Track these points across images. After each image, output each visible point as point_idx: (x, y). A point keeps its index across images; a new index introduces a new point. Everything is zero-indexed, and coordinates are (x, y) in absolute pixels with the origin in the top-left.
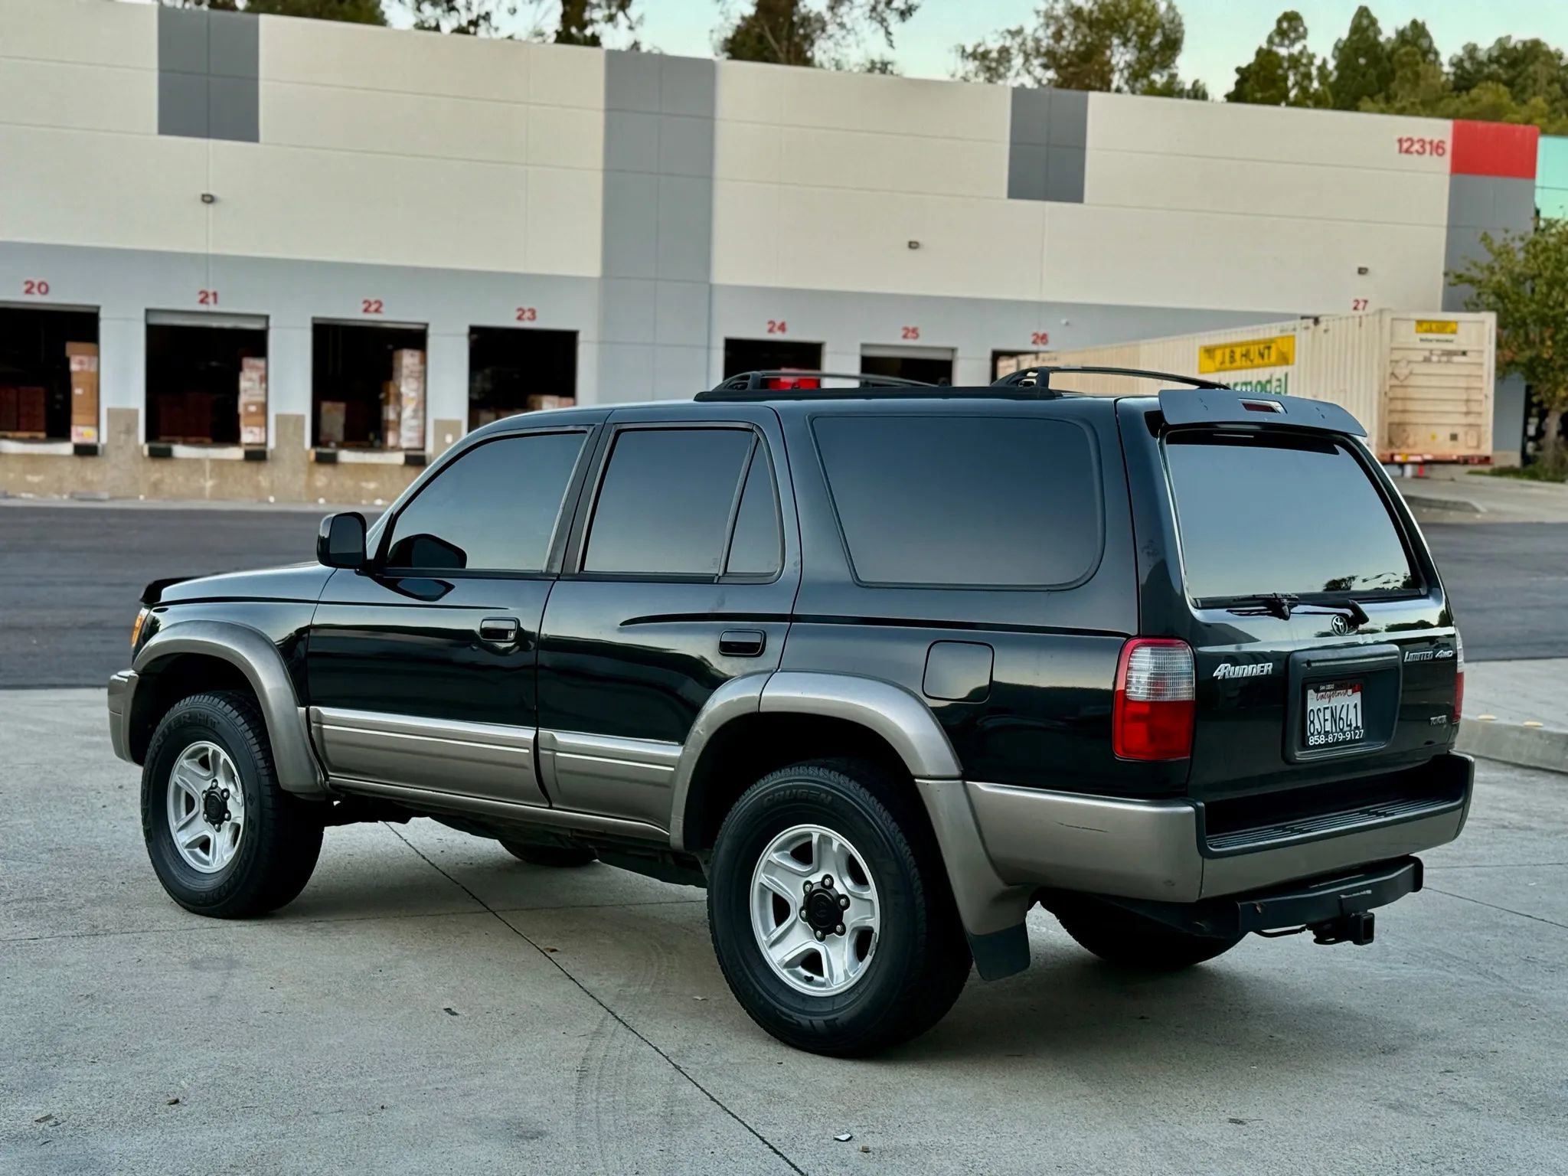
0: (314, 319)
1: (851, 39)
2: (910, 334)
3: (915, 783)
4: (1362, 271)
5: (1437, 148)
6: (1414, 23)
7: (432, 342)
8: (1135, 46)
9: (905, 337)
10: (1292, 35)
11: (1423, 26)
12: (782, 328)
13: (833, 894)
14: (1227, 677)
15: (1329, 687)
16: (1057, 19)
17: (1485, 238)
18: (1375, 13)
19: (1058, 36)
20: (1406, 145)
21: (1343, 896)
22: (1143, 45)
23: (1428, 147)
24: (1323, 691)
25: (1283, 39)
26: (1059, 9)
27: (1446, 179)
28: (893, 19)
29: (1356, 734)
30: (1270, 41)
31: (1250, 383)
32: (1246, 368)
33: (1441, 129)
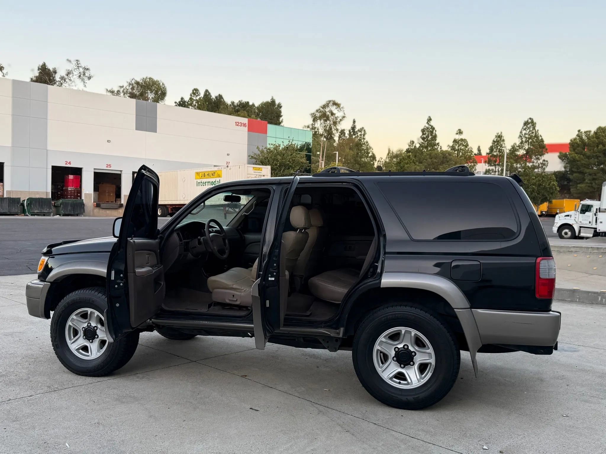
1: (73, 84)
2: (108, 166)
4: (228, 155)
5: (244, 125)
6: (219, 95)
8: (154, 93)
10: (197, 94)
11: (222, 96)
12: (70, 163)
13: (409, 351)
16: (132, 84)
17: (258, 148)
18: (210, 91)
19: (133, 88)
20: (237, 124)
22: (156, 93)
23: (242, 124)
25: (194, 95)
26: (133, 82)
27: (246, 133)
28: (86, 79)
30: (191, 95)
31: (210, 182)
32: (209, 178)
33: (245, 120)
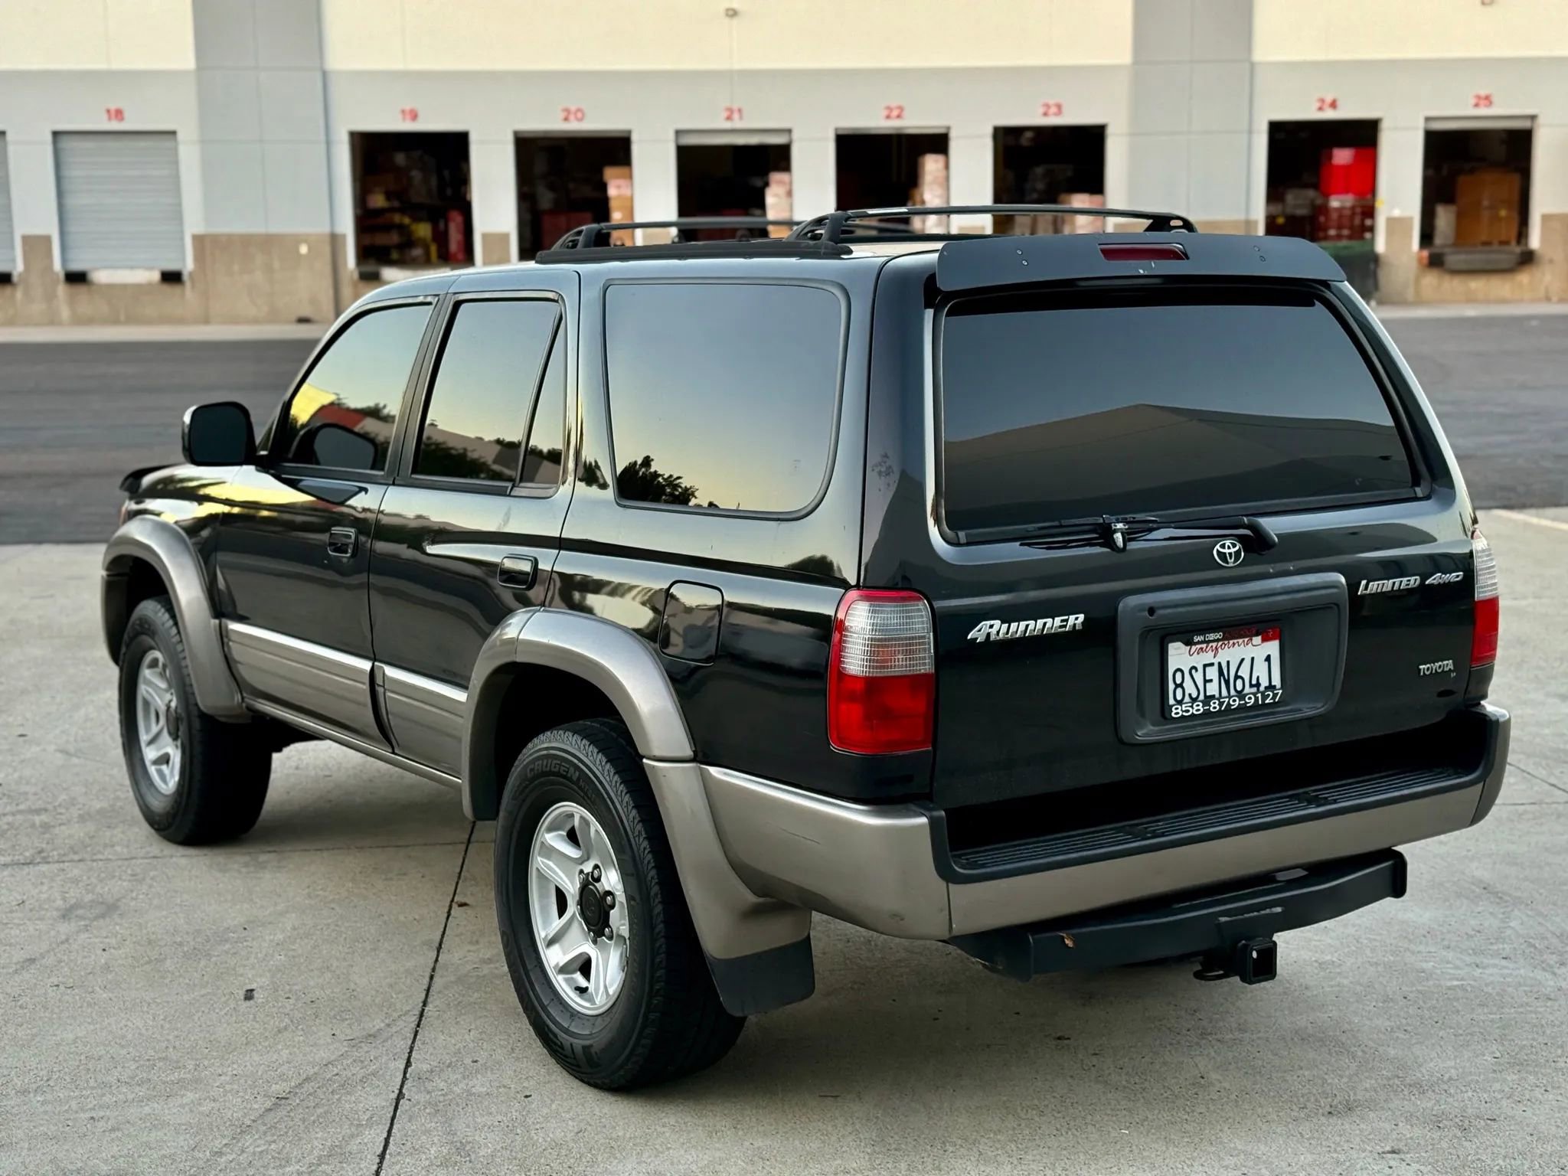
0: (836, 129)
2: (1482, 102)
3: (642, 763)
7: (954, 146)
9: (1477, 105)
12: (1333, 105)
13: (600, 889)
14: (992, 638)
15: (1212, 636)
21: (1223, 919)
24: (1199, 643)
29: (1265, 697)
